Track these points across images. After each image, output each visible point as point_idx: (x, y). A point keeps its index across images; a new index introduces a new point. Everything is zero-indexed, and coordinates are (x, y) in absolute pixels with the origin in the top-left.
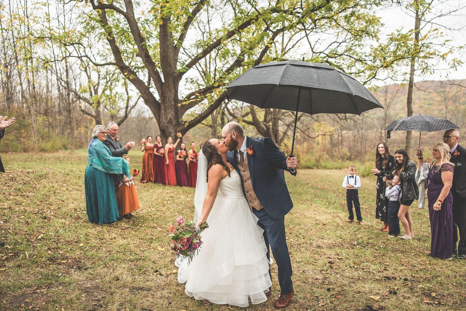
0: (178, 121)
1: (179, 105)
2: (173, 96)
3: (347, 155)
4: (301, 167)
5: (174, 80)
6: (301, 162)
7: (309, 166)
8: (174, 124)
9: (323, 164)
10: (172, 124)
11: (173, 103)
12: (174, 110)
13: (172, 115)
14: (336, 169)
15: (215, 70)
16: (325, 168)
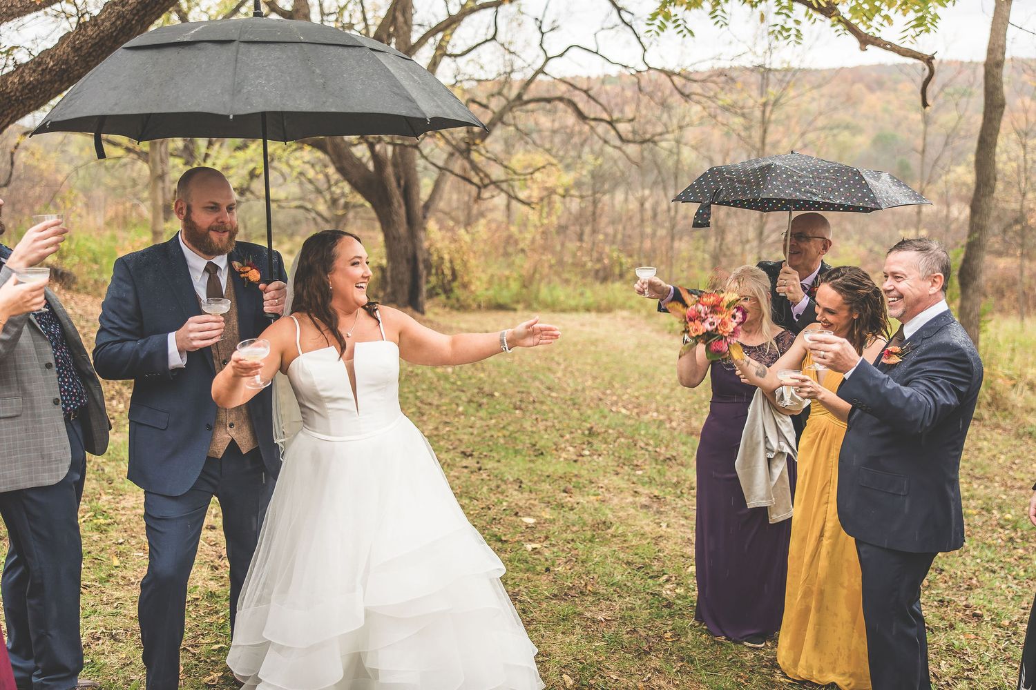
3: (621, 264)
4: (474, 306)
6: (473, 288)
7: (501, 301)
9: (544, 293)
14: (588, 310)
16: (553, 307)
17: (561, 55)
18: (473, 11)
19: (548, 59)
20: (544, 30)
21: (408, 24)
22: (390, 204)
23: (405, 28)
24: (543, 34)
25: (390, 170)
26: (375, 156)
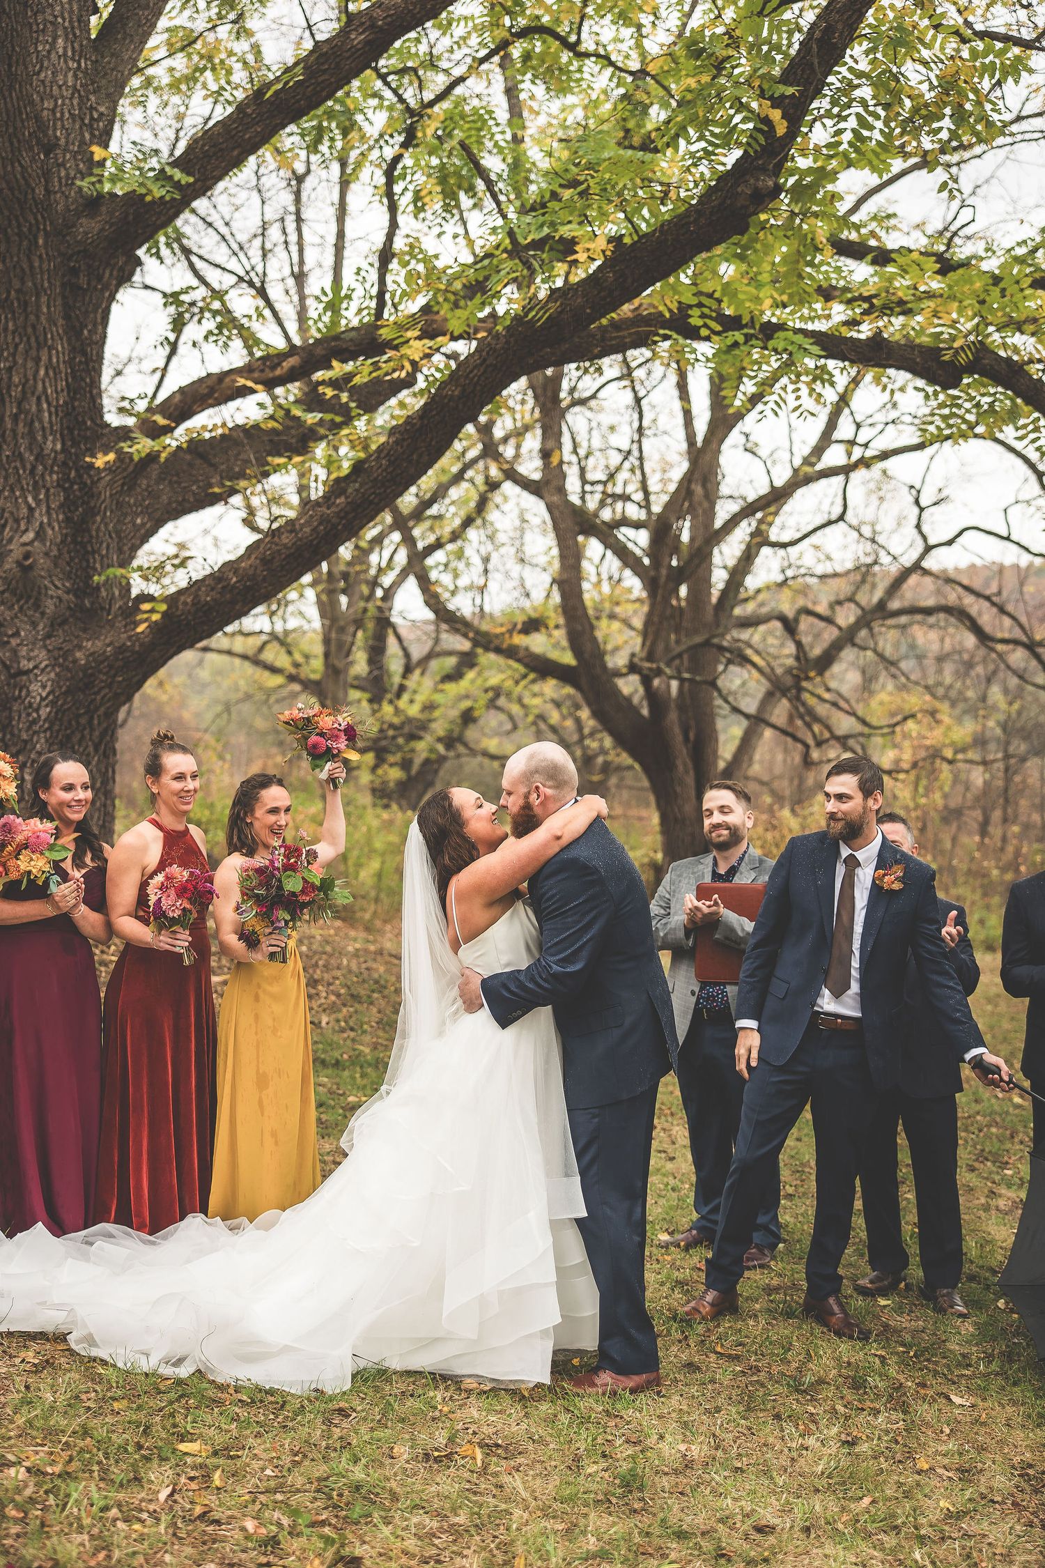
0: (84, 589)
1: (101, 461)
2: (54, 390)
5: (74, 272)
8: (50, 606)
10: (37, 606)
11: (53, 445)
12: (58, 499)
13: (40, 535)
15: (386, 256)
17: (950, 543)
18: (808, 480)
19: (928, 549)
20: (923, 503)
21: (711, 496)
22: (671, 767)
23: (706, 505)
24: (922, 509)
25: (673, 716)
26: (651, 694)
